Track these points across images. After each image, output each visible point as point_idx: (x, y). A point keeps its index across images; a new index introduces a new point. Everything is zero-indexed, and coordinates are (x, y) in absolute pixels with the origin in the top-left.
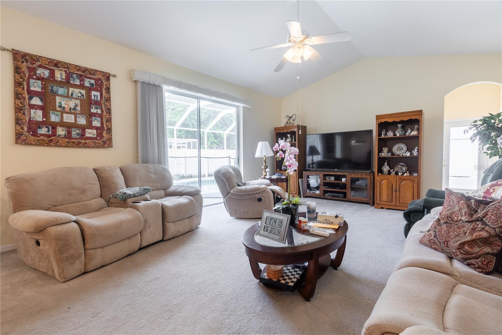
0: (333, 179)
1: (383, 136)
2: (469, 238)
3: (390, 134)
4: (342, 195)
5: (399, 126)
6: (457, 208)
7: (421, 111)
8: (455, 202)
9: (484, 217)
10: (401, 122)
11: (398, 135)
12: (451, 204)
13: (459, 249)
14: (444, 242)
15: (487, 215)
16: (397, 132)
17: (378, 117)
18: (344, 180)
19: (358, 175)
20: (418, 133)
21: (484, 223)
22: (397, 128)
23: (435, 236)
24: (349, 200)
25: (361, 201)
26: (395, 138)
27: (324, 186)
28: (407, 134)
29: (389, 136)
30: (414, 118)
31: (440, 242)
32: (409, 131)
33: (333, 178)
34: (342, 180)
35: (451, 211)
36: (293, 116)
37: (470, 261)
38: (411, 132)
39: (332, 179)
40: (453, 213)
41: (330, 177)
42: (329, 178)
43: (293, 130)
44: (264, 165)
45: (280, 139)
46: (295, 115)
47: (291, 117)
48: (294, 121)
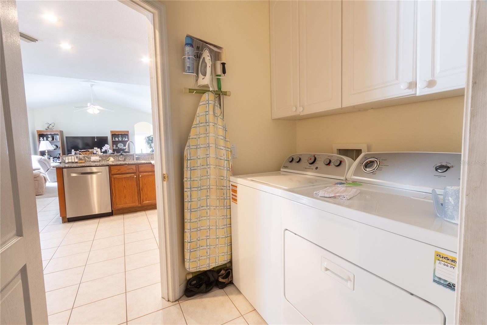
1: (114, 140)
3: (117, 139)
5: (120, 136)
7: (128, 131)
10: (121, 135)
11: (120, 140)
16: (119, 139)
17: (111, 132)
20: (128, 139)
22: (119, 137)
28: (124, 139)
29: (117, 140)
30: (126, 134)
32: (124, 138)
36: (52, 123)
43: (56, 133)
44: (47, 155)
45: (41, 138)
46: (54, 123)
47: (50, 124)
48: (53, 127)
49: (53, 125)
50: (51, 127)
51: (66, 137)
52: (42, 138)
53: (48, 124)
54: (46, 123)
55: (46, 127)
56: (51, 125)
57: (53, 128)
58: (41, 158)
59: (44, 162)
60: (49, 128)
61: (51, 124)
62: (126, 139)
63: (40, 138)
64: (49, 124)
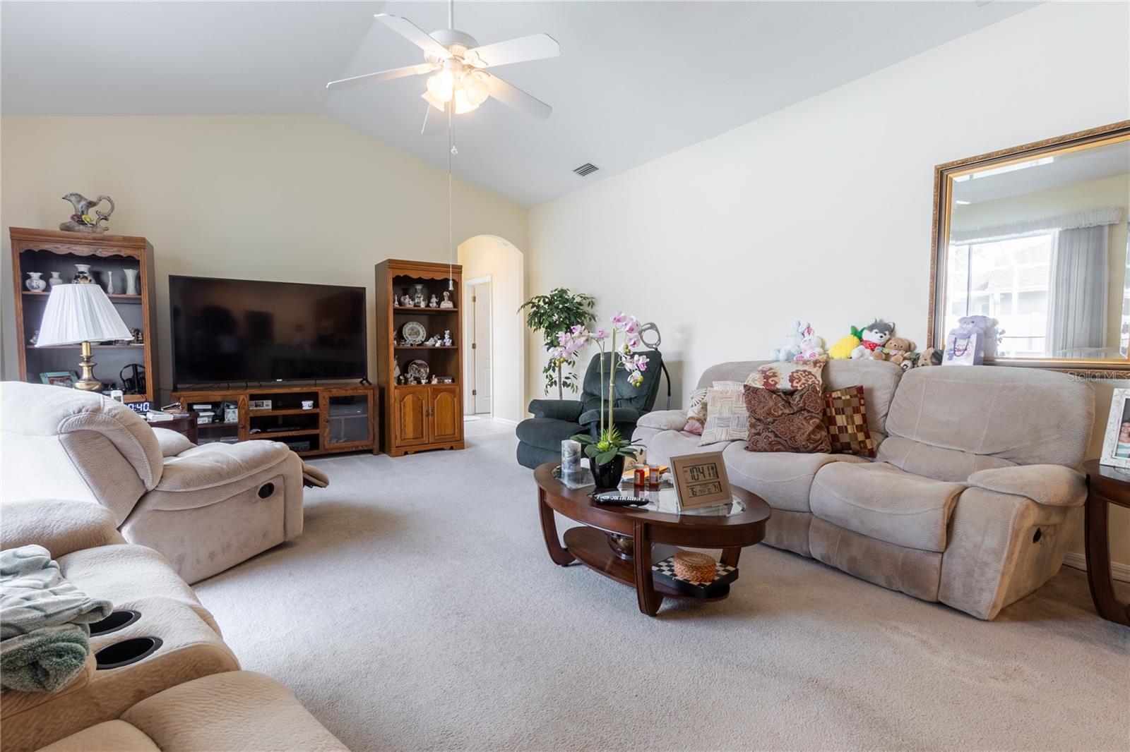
0: (270, 407)
2: (811, 428)
4: (307, 444)
5: (422, 287)
6: (771, 403)
7: (462, 267)
8: (766, 396)
9: (804, 406)
11: (423, 305)
12: (763, 400)
13: (808, 440)
14: (790, 439)
15: (805, 403)
16: (417, 300)
17: (393, 264)
18: (307, 405)
19: (347, 390)
21: (809, 411)
22: (418, 291)
23: (776, 436)
24: (326, 453)
25: (354, 449)
26: (402, 310)
27: (251, 429)
28: (433, 304)
29: (407, 306)
30: (450, 277)
31: (786, 441)
33: (267, 405)
34: (301, 406)
35: (767, 407)
36: (99, 200)
37: (819, 448)
38: (439, 303)
39: (265, 407)
40: (770, 409)
41: (259, 402)
42: (256, 406)
43: (124, 253)
44: (86, 375)
45: (35, 276)
46: (110, 201)
47: (91, 204)
48: (106, 219)
49: (103, 207)
50: (91, 216)
51: (174, 280)
52: (39, 274)
53: (80, 198)
54: (68, 193)
55: (67, 219)
56: (92, 211)
57: (103, 223)
58: (97, 410)
59: (118, 440)
60: (82, 222)
61: (94, 200)
62: (447, 305)
63: (26, 277)
64: (83, 203)
